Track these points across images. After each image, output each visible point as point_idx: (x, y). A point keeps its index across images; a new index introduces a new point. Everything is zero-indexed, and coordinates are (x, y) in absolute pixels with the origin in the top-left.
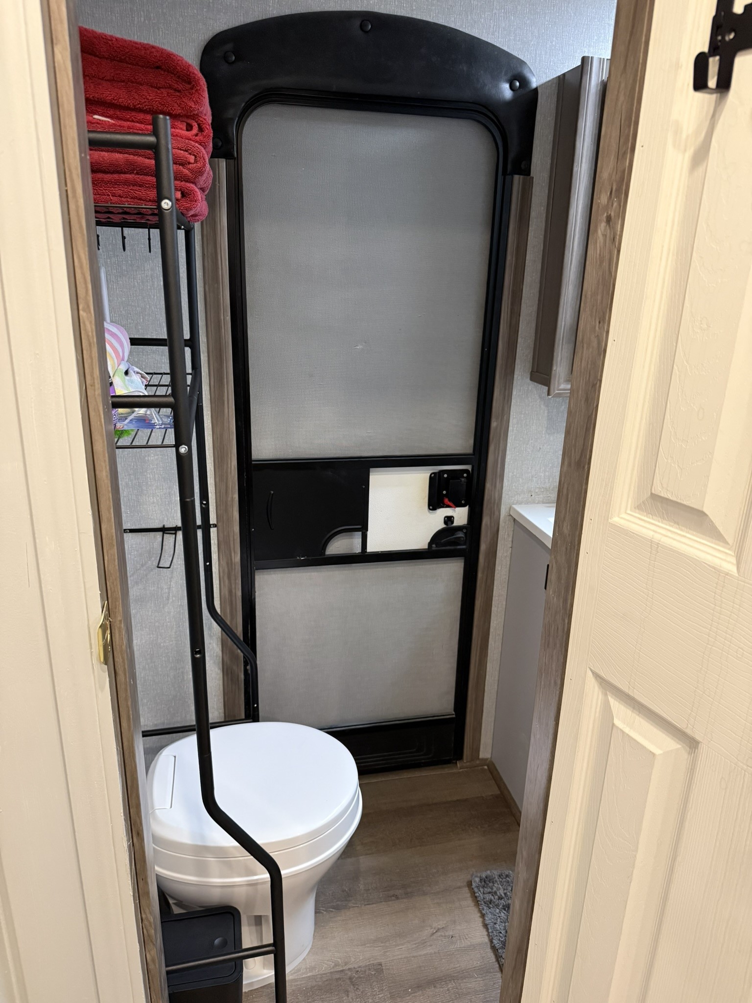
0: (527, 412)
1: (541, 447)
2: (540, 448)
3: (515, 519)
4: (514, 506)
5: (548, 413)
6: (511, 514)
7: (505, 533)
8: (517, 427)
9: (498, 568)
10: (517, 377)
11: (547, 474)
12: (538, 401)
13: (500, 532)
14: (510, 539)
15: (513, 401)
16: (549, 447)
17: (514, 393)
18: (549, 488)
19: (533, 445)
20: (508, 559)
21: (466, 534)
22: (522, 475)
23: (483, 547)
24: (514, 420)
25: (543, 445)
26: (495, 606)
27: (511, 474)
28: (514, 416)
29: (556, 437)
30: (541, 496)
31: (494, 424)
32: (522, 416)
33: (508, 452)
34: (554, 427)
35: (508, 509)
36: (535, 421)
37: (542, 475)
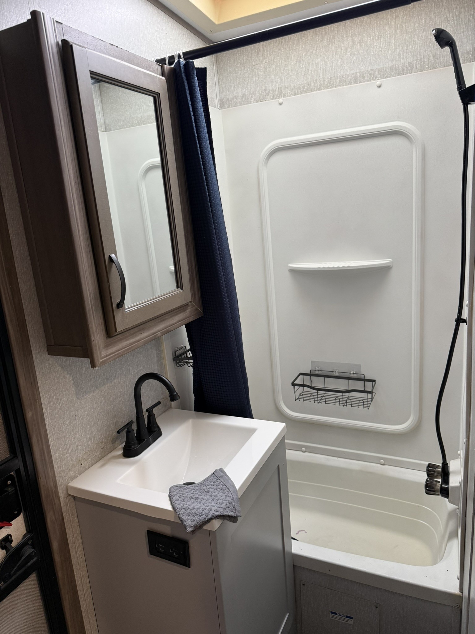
0: (55, 387)
1: (77, 414)
2: (76, 416)
3: (74, 496)
4: (70, 484)
5: (73, 380)
6: (69, 493)
7: (69, 514)
8: (49, 407)
9: (72, 552)
10: (36, 356)
11: (88, 436)
12: (62, 372)
13: (64, 517)
14: (76, 518)
15: (39, 382)
16: (82, 411)
17: (37, 373)
18: (93, 448)
19: (69, 417)
20: (79, 538)
21: (33, 546)
22: (68, 450)
23: (55, 545)
24: (45, 400)
25: (78, 412)
26: (81, 591)
27: (58, 455)
28: (44, 397)
29: (86, 399)
30: (89, 459)
31: (29, 414)
32: (52, 393)
33: (49, 435)
34: (82, 390)
35: (65, 491)
36: (64, 393)
37: (85, 439)
